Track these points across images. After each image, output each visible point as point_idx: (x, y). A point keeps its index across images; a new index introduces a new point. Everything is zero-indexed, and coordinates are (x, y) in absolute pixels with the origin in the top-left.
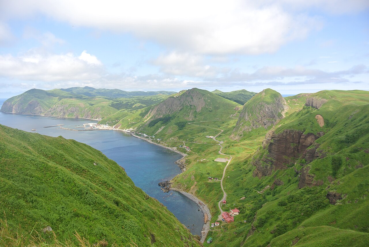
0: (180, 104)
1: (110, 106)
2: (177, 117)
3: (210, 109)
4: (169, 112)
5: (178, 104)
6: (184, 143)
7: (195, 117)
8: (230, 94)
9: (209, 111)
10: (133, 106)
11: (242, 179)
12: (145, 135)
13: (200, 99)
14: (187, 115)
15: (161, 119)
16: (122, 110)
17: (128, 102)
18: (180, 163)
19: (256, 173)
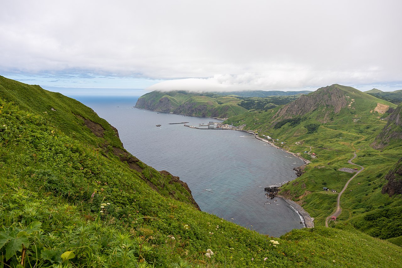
0: (315, 103)
1: (239, 105)
2: (308, 118)
3: (352, 111)
4: (301, 113)
5: (312, 103)
6: (311, 149)
7: (332, 119)
8: (392, 94)
9: (351, 112)
10: (265, 107)
11: (367, 195)
12: (268, 137)
13: (340, 97)
14: (321, 116)
15: (289, 121)
16: (252, 110)
17: (260, 102)
18: (298, 170)
19: (387, 189)
